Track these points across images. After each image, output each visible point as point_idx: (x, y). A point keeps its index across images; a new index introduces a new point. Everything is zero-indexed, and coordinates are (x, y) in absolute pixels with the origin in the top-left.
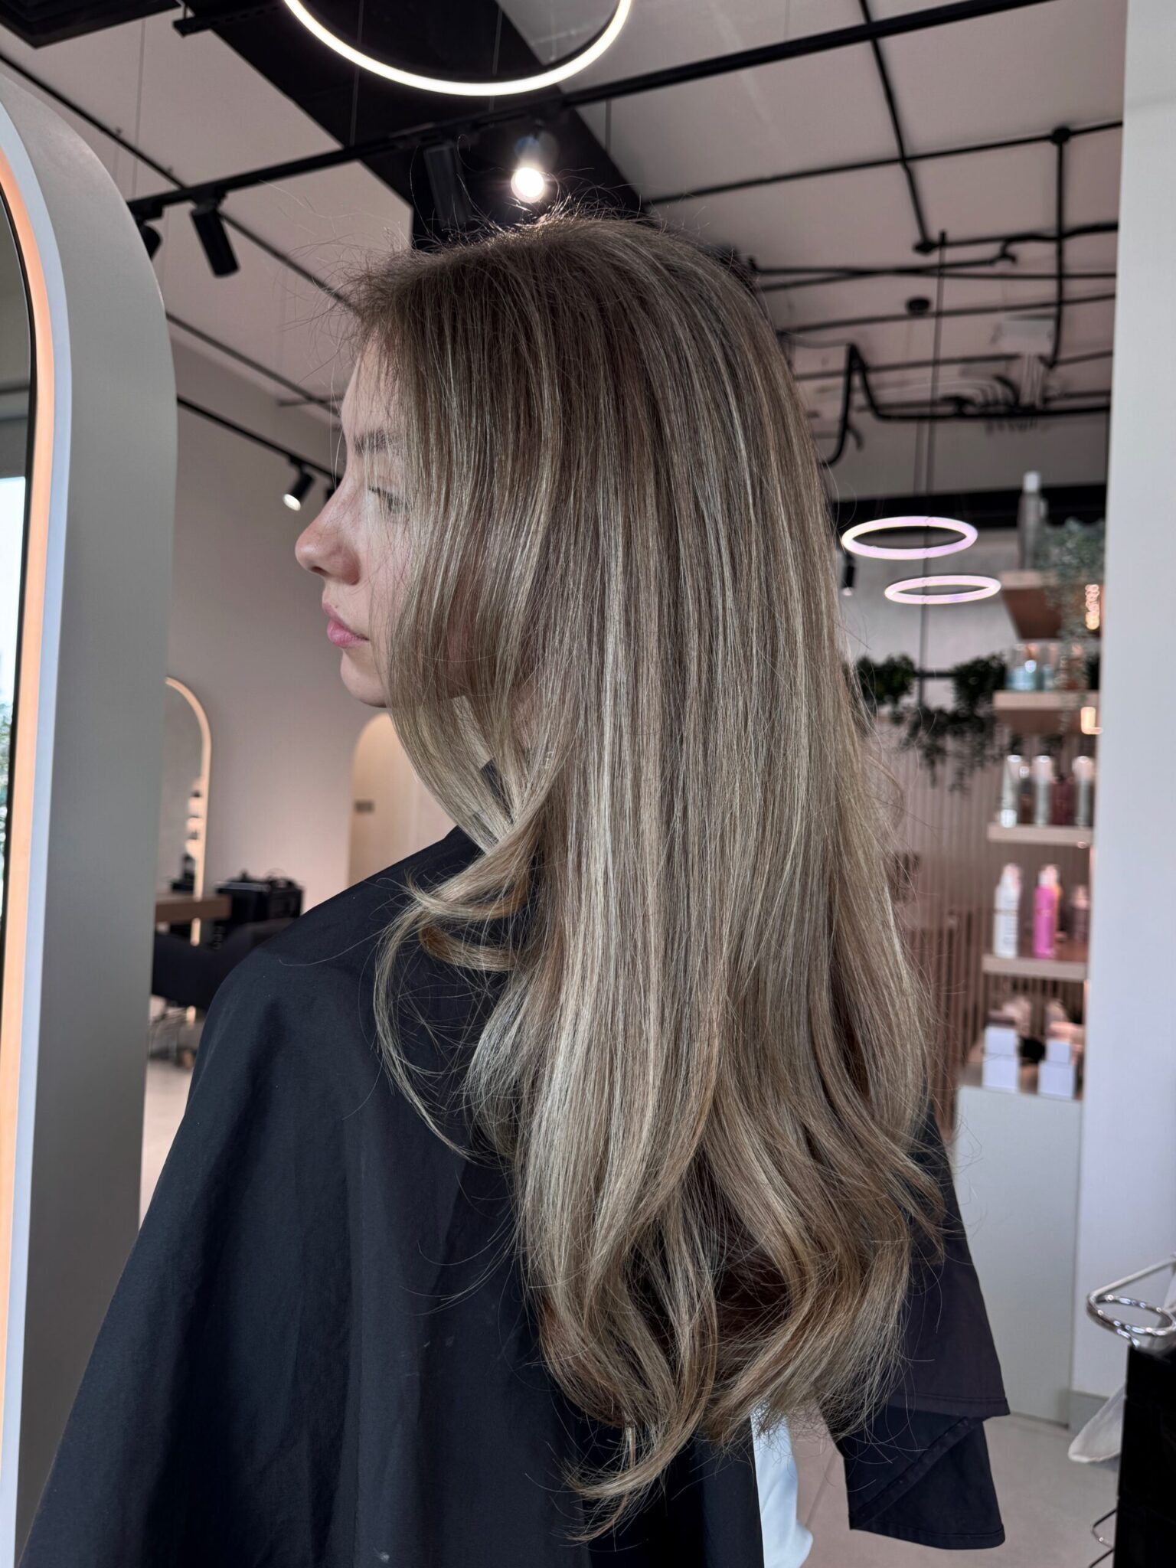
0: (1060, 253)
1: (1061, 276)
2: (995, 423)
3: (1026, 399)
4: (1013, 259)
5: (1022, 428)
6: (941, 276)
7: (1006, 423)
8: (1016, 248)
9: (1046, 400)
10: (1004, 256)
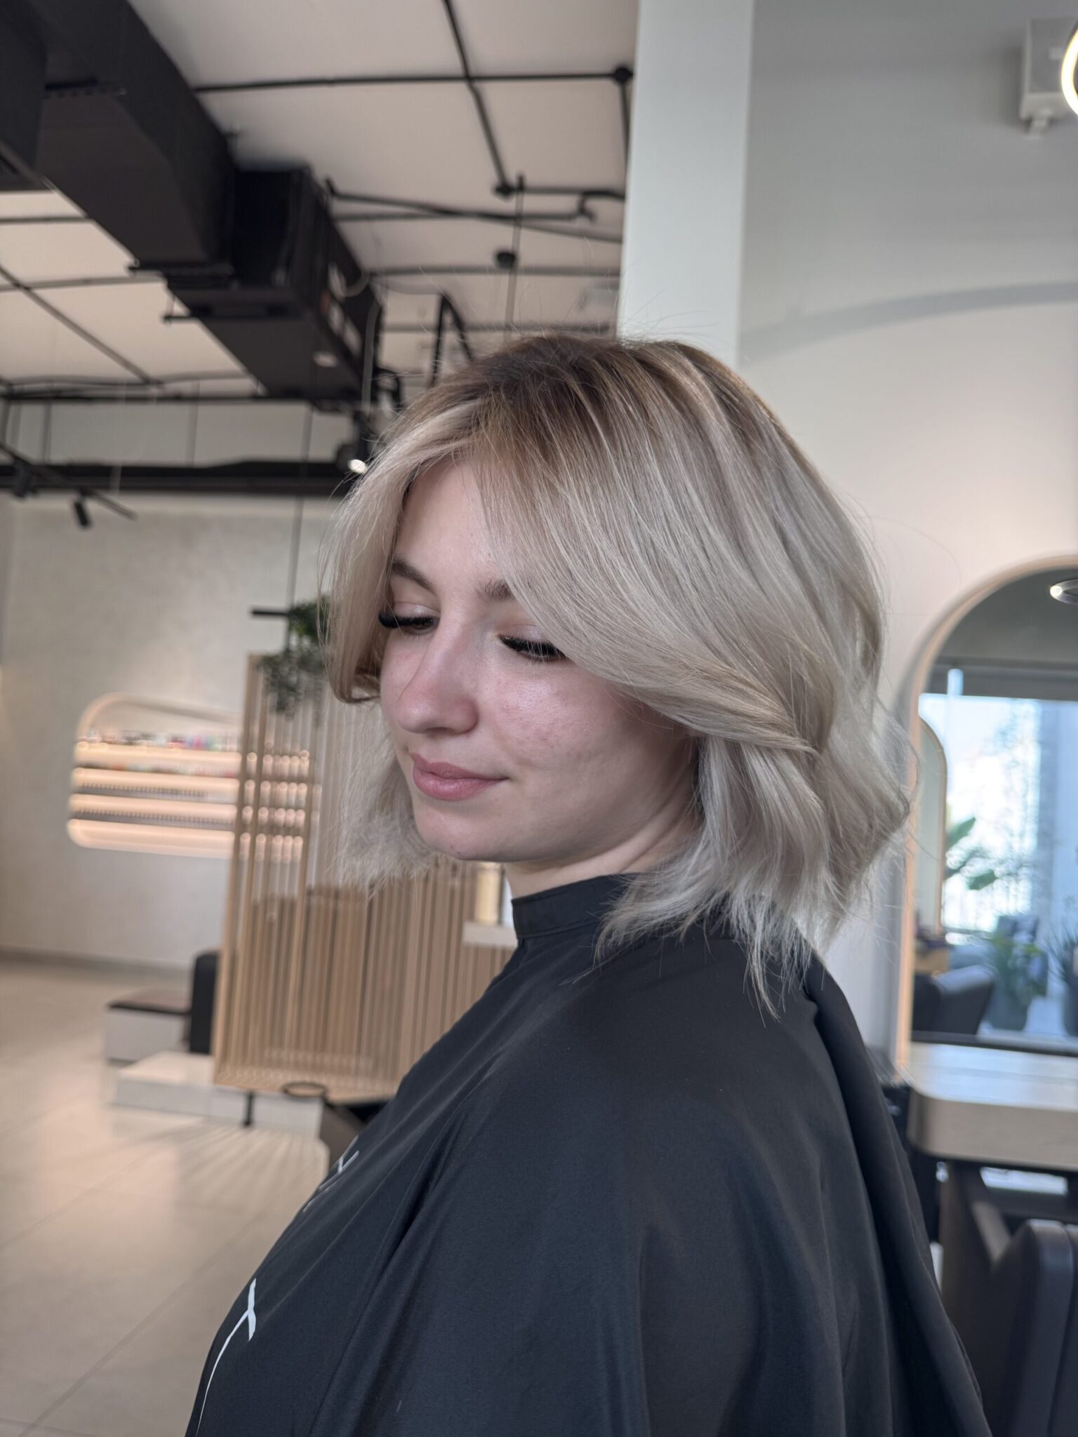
4: (590, 215)
8: (592, 204)
10: (583, 211)
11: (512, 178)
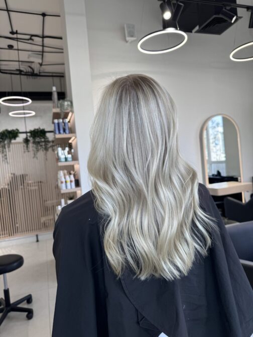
0: (43, 41)
1: (43, 46)
2: (28, 77)
3: (35, 72)
4: (33, 40)
5: (35, 78)
6: (17, 41)
7: (31, 77)
8: (33, 38)
9: (40, 73)
10: (31, 39)
11: (15, 31)
